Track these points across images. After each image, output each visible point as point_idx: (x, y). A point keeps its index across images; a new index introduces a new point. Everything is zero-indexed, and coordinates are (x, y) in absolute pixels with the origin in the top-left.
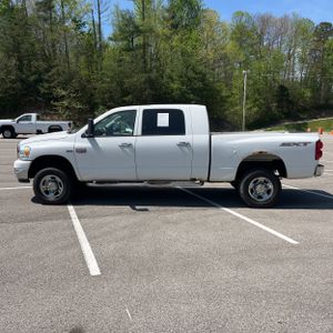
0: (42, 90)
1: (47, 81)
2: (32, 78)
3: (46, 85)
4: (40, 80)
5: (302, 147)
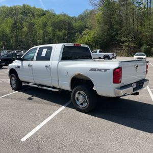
0: (118, 39)
1: (120, 34)
2: (114, 33)
3: (119, 36)
4: (117, 34)
5: (103, 72)
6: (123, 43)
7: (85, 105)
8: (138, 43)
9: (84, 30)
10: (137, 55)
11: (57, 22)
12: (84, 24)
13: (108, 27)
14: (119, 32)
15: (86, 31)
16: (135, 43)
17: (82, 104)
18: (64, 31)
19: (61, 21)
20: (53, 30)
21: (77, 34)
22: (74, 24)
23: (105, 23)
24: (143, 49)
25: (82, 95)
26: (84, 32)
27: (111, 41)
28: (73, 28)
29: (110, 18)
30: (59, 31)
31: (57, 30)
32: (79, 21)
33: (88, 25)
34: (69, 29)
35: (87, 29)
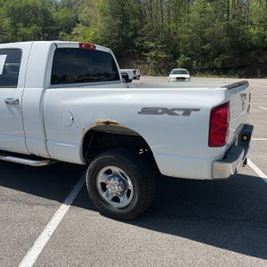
0: (137, 44)
1: (141, 36)
2: (130, 34)
3: (140, 39)
4: (136, 36)
6: (147, 51)
7: (125, 201)
8: (173, 52)
9: (75, 26)
10: (175, 73)
11: (19, 9)
12: (74, 15)
13: (119, 21)
14: (139, 32)
15: (78, 29)
16: (166, 52)
17: (116, 199)
18: (34, 27)
19: (28, 6)
20: (13, 25)
21: (61, 33)
22: (55, 15)
23: (115, 14)
24: (179, 62)
25: (116, 175)
26: (75, 30)
27: (126, 48)
28: (53, 23)
29: (123, 6)
30: (25, 26)
31: (21, 24)
32: (64, 10)
33: (82, 16)
34: (45, 24)
35: (80, 25)
